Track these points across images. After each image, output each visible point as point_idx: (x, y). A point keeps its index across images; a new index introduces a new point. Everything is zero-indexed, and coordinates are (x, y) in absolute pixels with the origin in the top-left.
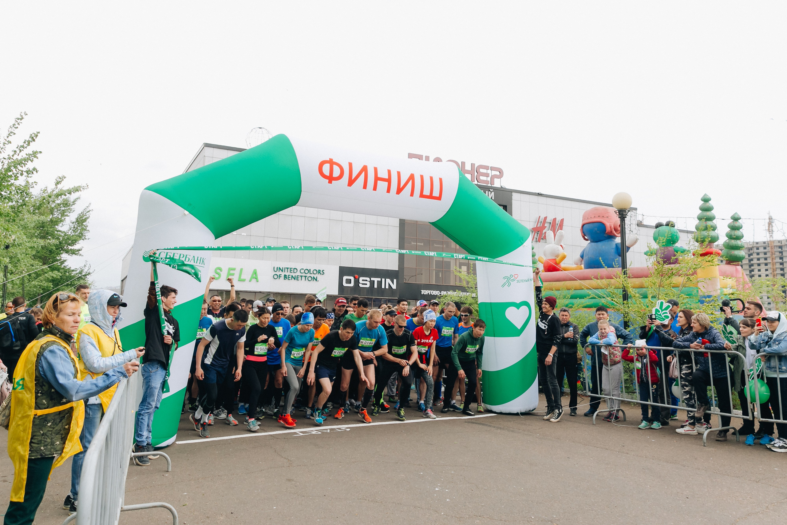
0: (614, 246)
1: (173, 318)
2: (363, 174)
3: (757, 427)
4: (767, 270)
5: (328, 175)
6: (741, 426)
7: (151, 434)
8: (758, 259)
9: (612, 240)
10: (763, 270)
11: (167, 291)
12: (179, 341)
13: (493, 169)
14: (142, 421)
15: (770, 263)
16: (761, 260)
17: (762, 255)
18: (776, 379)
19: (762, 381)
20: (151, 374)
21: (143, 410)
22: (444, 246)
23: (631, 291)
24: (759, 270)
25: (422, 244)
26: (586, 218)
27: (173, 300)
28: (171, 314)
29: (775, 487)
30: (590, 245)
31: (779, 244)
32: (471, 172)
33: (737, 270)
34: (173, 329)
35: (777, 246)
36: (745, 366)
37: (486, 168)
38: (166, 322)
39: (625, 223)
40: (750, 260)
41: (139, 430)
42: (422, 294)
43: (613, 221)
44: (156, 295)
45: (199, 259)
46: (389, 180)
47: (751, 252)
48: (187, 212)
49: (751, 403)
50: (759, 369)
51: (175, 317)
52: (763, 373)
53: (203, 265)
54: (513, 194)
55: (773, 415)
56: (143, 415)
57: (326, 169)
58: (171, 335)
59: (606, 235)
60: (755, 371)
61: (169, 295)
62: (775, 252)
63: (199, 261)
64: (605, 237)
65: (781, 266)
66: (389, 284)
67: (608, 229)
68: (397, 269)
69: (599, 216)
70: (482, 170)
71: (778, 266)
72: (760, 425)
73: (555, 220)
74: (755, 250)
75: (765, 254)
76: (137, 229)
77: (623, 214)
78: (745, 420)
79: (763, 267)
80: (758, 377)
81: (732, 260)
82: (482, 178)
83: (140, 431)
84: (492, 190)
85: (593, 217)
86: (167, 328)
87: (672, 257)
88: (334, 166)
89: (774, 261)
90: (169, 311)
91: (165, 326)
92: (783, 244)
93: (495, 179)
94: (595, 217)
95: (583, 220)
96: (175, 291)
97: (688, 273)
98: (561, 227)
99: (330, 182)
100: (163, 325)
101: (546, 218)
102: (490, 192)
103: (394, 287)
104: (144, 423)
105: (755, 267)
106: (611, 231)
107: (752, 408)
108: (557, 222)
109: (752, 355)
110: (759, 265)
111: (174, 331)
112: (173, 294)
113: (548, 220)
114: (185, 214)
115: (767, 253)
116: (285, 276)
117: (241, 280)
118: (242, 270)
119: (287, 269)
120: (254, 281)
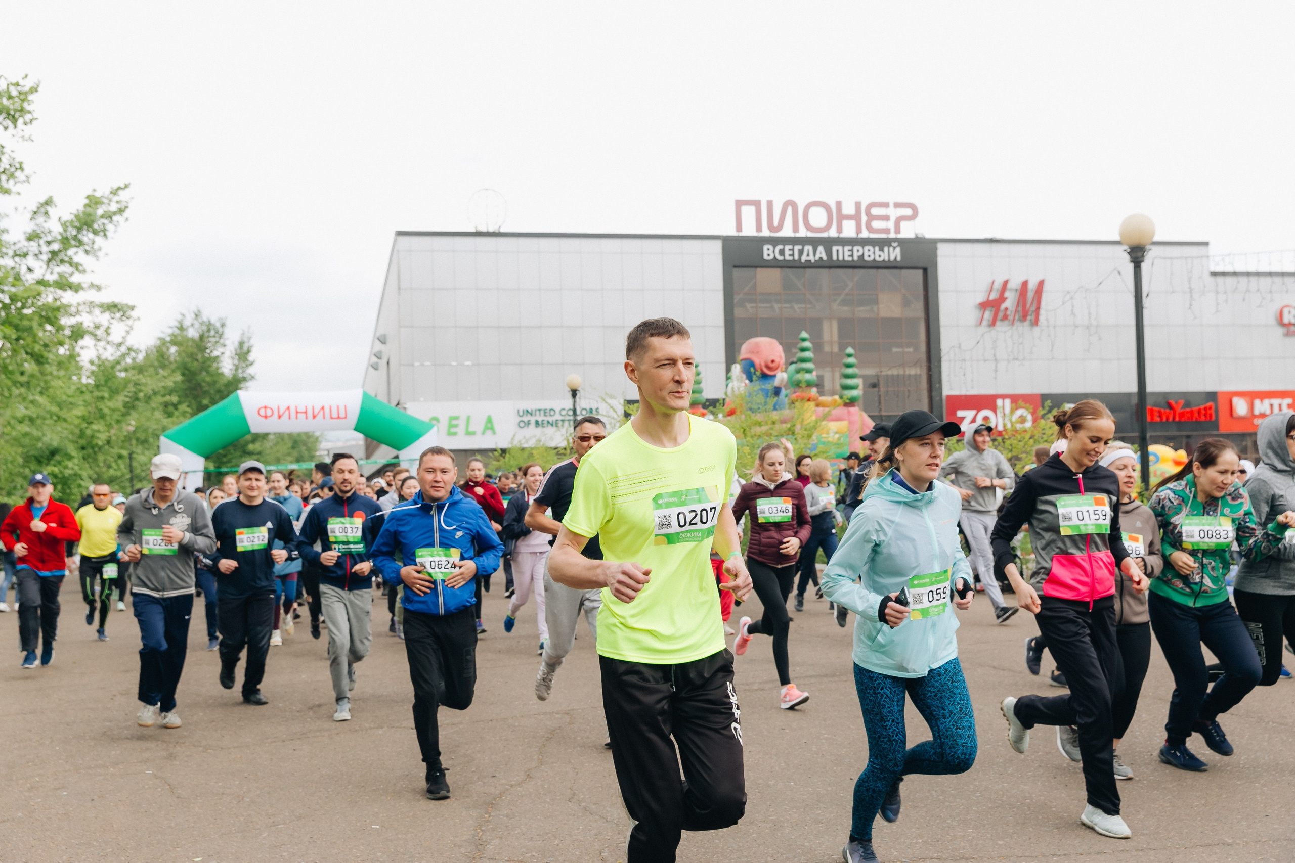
13: (897, 205)
32: (856, 217)
37: (885, 205)
54: (939, 246)
70: (875, 211)
73: (1025, 283)
82: (876, 224)
84: (895, 244)
93: (903, 224)
101: (1006, 283)
102: (891, 249)
113: (1012, 285)
116: (537, 422)
117: (469, 434)
118: (468, 418)
119: (540, 410)
120: (489, 432)
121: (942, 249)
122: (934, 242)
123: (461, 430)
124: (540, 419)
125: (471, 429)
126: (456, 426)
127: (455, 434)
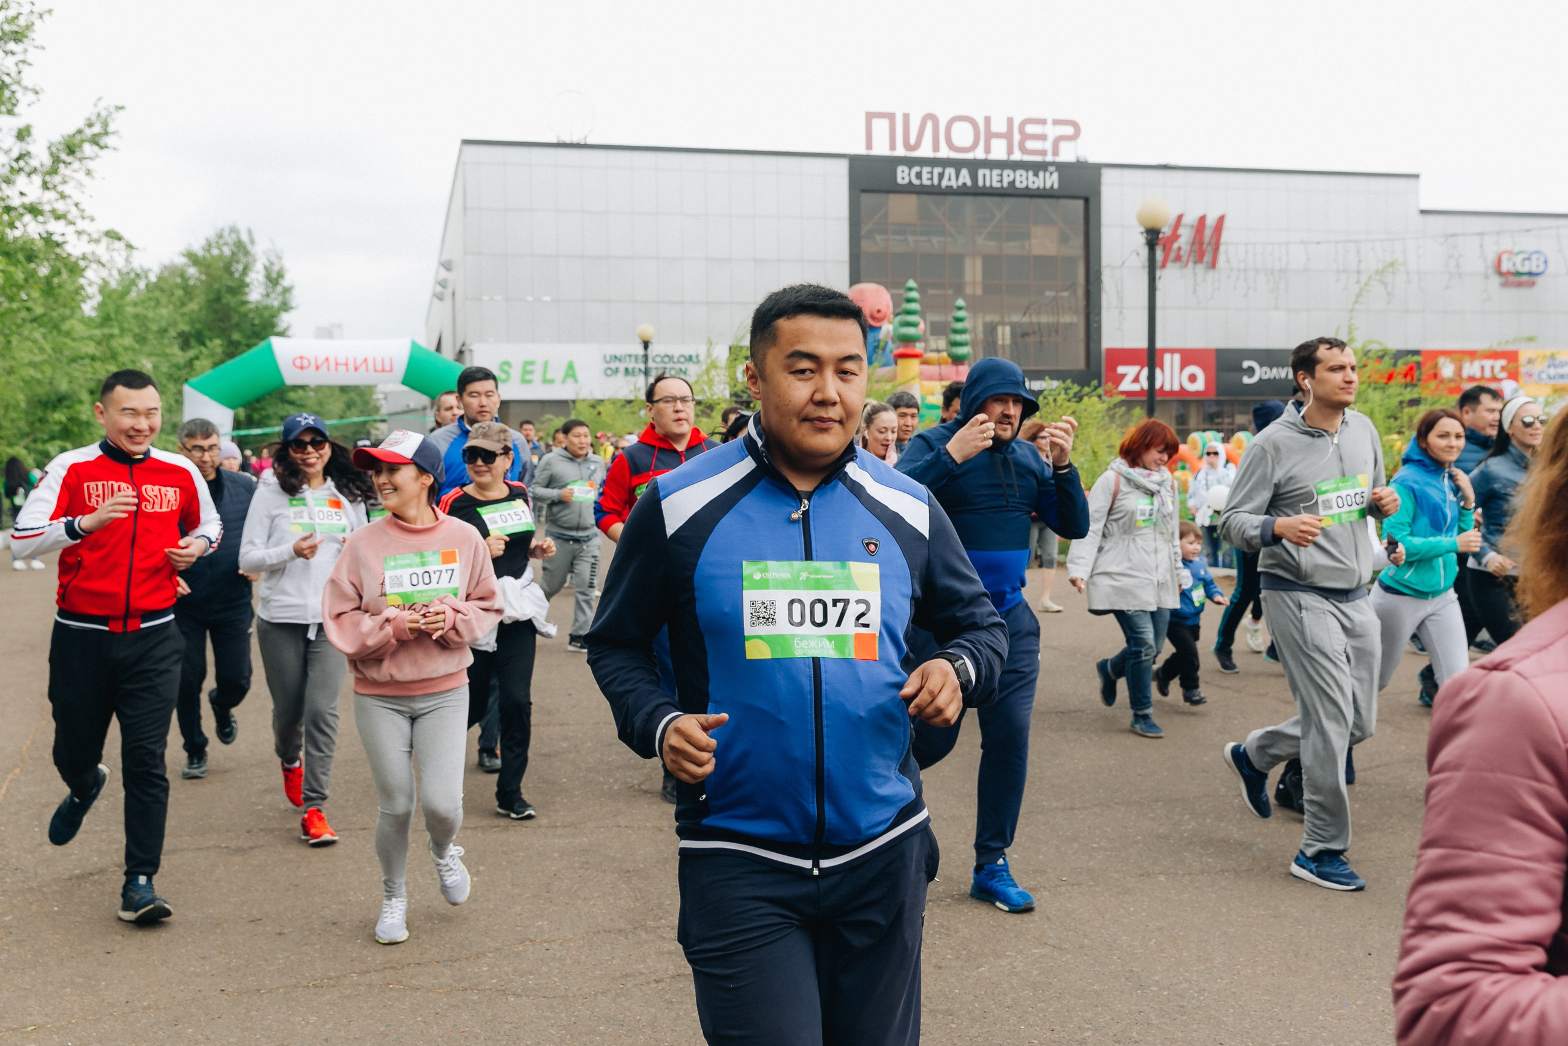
13: (1056, 122)
32: (1008, 136)
37: (1043, 122)
54: (1100, 170)
70: (1030, 129)
73: (1203, 218)
82: (1031, 145)
84: (1052, 169)
93: (1063, 145)
101: (1180, 216)
102: (1048, 174)
113: (1187, 221)
116: (627, 370)
117: (547, 381)
118: (546, 363)
119: (630, 356)
120: (570, 381)
121: (1107, 176)
122: (1098, 168)
123: (537, 377)
124: (630, 366)
125: (549, 376)
126: (531, 372)
127: (530, 382)
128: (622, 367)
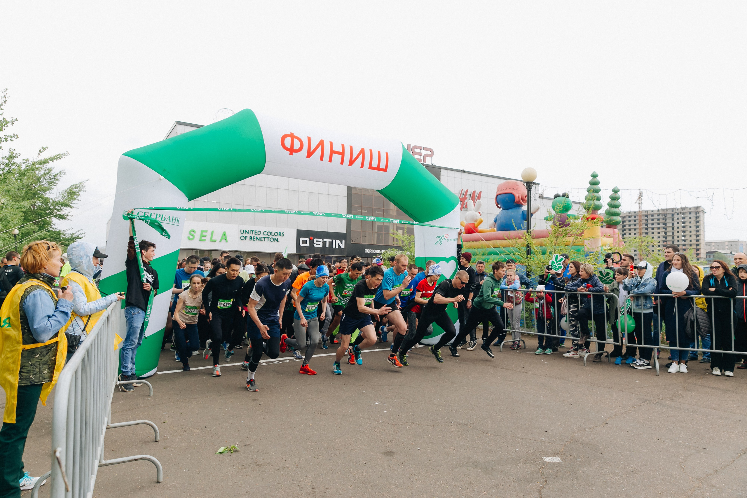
0: (521, 213)
1: (152, 269)
2: (320, 147)
3: (624, 351)
4: (635, 234)
5: (290, 148)
6: (612, 350)
7: (135, 366)
8: (630, 225)
9: (520, 208)
10: (632, 234)
11: (145, 245)
12: (158, 288)
13: (425, 149)
14: (127, 355)
15: (638, 228)
16: (631, 226)
17: (632, 222)
18: (641, 313)
19: (630, 316)
20: (133, 315)
21: (127, 346)
22: (385, 213)
23: (534, 248)
24: (630, 234)
25: (366, 211)
26: (500, 190)
27: (152, 253)
28: (150, 265)
29: (636, 394)
30: (502, 211)
31: (646, 214)
33: (614, 232)
34: (152, 278)
35: (644, 215)
36: (618, 305)
37: (420, 148)
38: (145, 272)
39: (530, 193)
40: (624, 226)
41: (124, 362)
42: (366, 252)
43: (521, 191)
44: (135, 249)
45: (174, 218)
46: (342, 154)
47: (624, 219)
48: (162, 177)
49: (621, 333)
50: (628, 306)
51: (154, 267)
52: (631, 310)
53: (178, 224)
54: (441, 170)
55: (637, 342)
56: (127, 350)
57: (288, 142)
58: (150, 283)
59: (514, 204)
60: (626, 308)
61: (148, 249)
62: (642, 219)
63: (174, 221)
64: (514, 205)
65: (646, 231)
66: (339, 244)
67: (517, 199)
68: (345, 232)
69: (510, 188)
70: (416, 150)
71: (644, 230)
72: (626, 350)
73: (474, 192)
74: (627, 218)
75: (635, 221)
76: (117, 191)
77: (529, 185)
78: (615, 345)
79: (632, 232)
80: (627, 313)
81: (611, 225)
82: (416, 157)
83: (125, 364)
85: (505, 189)
86: (146, 277)
87: (567, 220)
88: (295, 139)
89: (642, 227)
90: (148, 262)
91: (144, 275)
92: (649, 213)
93: (427, 158)
94: (506, 189)
95: (497, 192)
96: (153, 245)
97: (577, 234)
98: (479, 197)
99: (291, 154)
100: (142, 274)
101: (467, 191)
103: (343, 246)
104: (128, 357)
105: (627, 232)
106: (519, 201)
107: (621, 336)
108: (476, 194)
109: (624, 296)
110: (630, 230)
111: (153, 279)
112: (152, 248)
113: (469, 192)
114: (160, 179)
115: (637, 221)
116: (251, 237)
119: (252, 231)
121: (443, 172)
122: (440, 168)
124: (253, 236)
128: (249, 236)
